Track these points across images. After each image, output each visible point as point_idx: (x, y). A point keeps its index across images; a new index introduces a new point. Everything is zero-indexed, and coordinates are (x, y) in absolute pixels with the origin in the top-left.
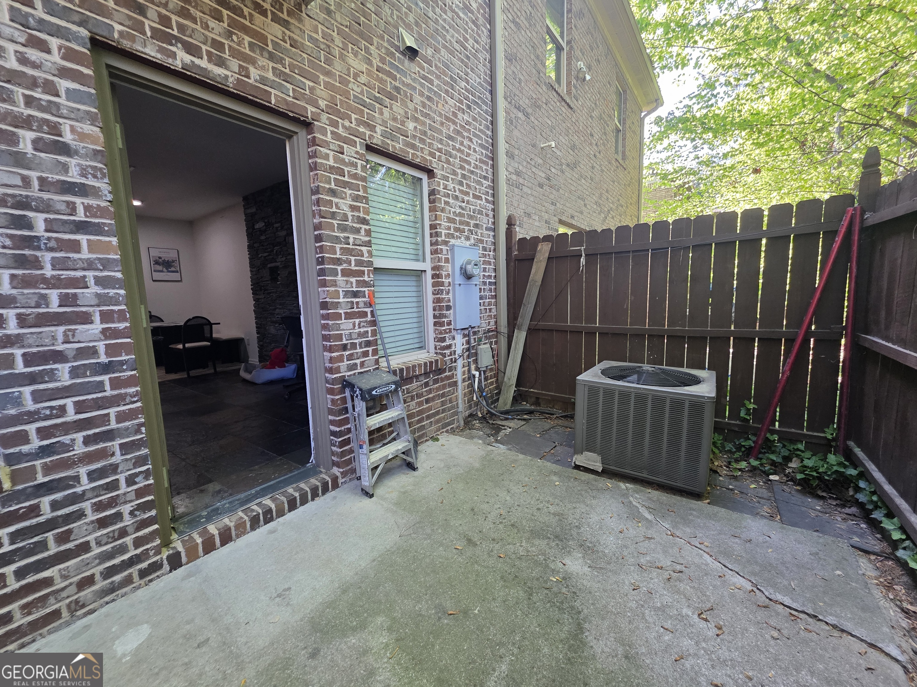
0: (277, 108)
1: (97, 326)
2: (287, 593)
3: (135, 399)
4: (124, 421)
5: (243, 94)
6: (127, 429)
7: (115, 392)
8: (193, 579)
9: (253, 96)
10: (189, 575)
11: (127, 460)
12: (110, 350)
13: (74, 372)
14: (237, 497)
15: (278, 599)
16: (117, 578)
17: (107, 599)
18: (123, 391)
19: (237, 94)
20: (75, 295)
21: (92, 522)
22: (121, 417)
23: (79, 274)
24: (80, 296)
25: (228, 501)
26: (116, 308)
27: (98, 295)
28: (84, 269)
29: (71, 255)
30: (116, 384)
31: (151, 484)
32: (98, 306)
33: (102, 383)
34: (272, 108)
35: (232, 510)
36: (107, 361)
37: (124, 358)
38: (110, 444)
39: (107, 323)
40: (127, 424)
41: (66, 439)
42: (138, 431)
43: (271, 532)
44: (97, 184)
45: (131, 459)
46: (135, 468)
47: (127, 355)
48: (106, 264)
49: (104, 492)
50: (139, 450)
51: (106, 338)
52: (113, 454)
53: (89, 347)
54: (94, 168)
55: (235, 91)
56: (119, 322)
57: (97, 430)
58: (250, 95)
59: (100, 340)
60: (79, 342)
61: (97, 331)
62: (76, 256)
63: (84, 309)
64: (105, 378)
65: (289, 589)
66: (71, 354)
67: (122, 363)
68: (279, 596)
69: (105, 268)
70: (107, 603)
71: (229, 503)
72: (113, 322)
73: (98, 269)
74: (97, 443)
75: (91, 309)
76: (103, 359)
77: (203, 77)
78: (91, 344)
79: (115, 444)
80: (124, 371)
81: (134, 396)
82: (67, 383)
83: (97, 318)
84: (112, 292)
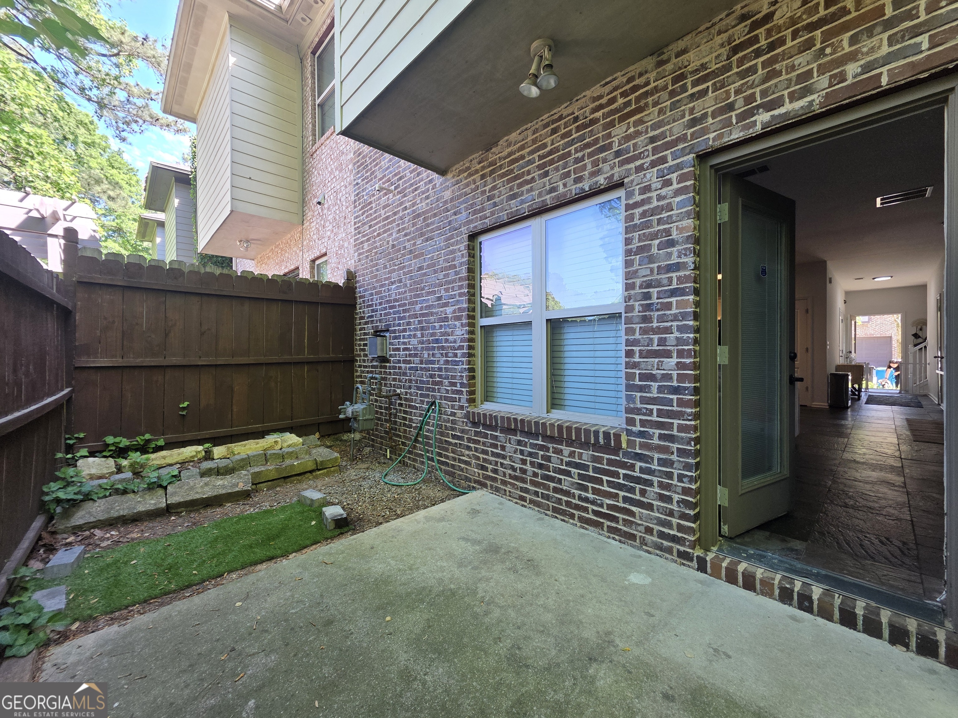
0: (893, 85)
1: (674, 360)
2: (723, 656)
3: (690, 418)
4: (682, 432)
5: (835, 105)
6: (682, 438)
7: (679, 409)
8: (700, 585)
9: (850, 98)
10: (701, 582)
11: (680, 461)
12: (681, 378)
13: (660, 389)
14: (793, 563)
15: (711, 650)
16: (666, 543)
17: (658, 552)
18: (683, 409)
19: (827, 110)
20: (665, 338)
21: (656, 493)
22: (681, 428)
23: (669, 324)
24: (668, 339)
25: (780, 558)
26: (686, 348)
27: (677, 338)
28: (672, 321)
29: (666, 312)
30: (681, 403)
31: (692, 489)
32: (677, 346)
33: (672, 400)
34: (886, 90)
35: (774, 567)
36: (677, 385)
37: (687, 385)
38: (672, 445)
39: (680, 358)
40: (683, 435)
41: (651, 431)
42: (689, 443)
43: (794, 618)
44: (685, 260)
45: (682, 462)
46: (683, 470)
47: (689, 383)
48: (684, 316)
49: (664, 477)
50: (688, 458)
51: (679, 369)
52: (672, 453)
53: (667, 374)
54: (685, 249)
55: (824, 110)
56: (687, 358)
57: (666, 432)
58: (845, 99)
59: (675, 370)
60: (664, 370)
61: (674, 364)
62: (668, 312)
63: (669, 348)
64: (674, 397)
65: (730, 657)
66: (659, 377)
67: (685, 388)
68: (716, 650)
69: (683, 319)
70: (657, 555)
71: (779, 560)
72: (683, 358)
73: (679, 320)
74: (665, 441)
75: (672, 348)
76: (675, 384)
77: (783, 122)
78: (670, 372)
79: (675, 446)
80: (686, 395)
81: (690, 416)
82: (656, 396)
83: (675, 355)
84: (685, 336)
